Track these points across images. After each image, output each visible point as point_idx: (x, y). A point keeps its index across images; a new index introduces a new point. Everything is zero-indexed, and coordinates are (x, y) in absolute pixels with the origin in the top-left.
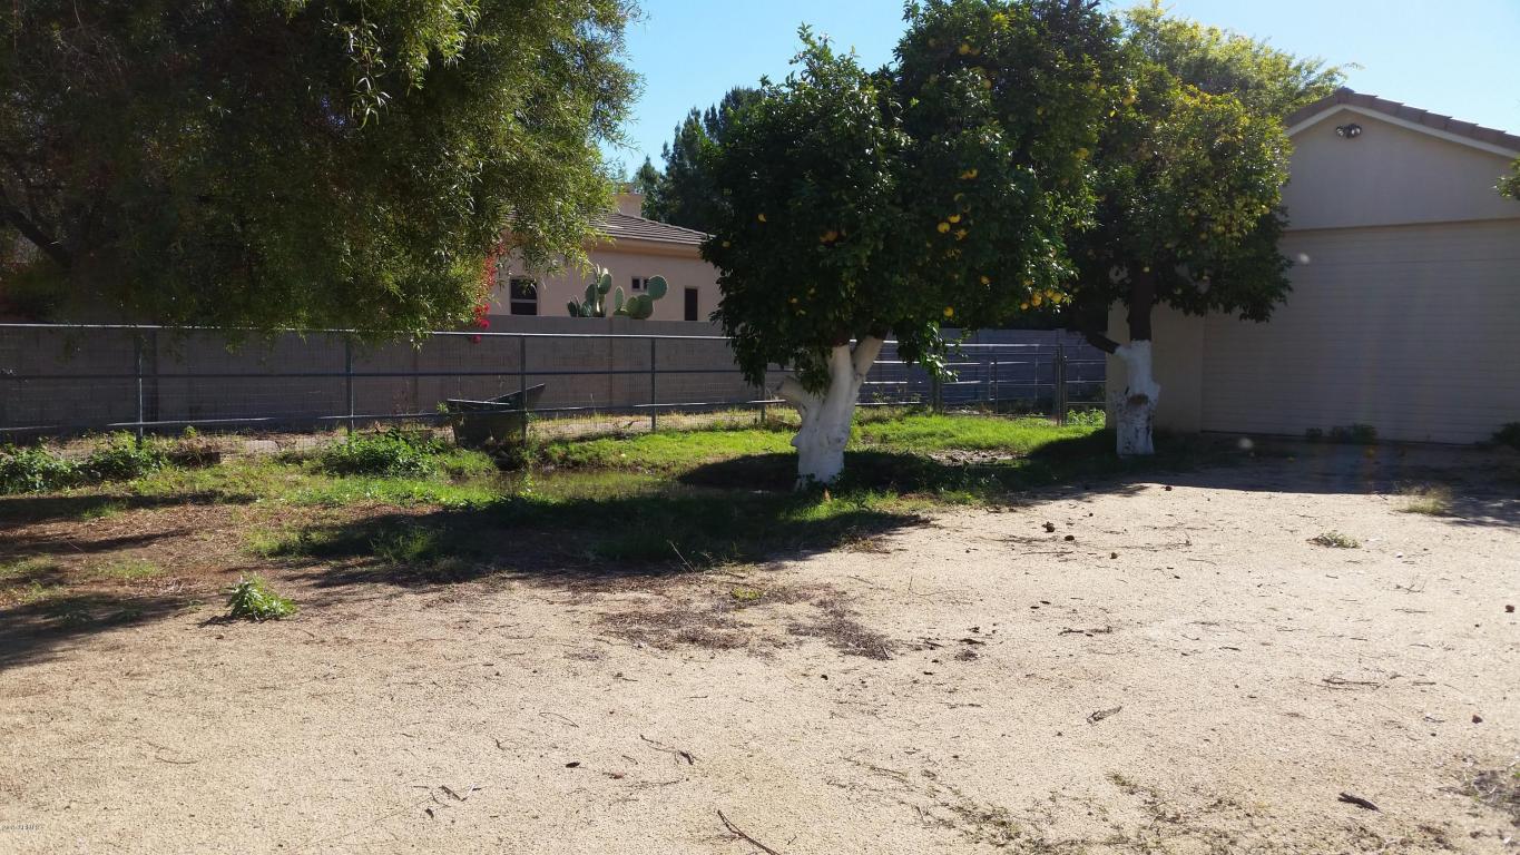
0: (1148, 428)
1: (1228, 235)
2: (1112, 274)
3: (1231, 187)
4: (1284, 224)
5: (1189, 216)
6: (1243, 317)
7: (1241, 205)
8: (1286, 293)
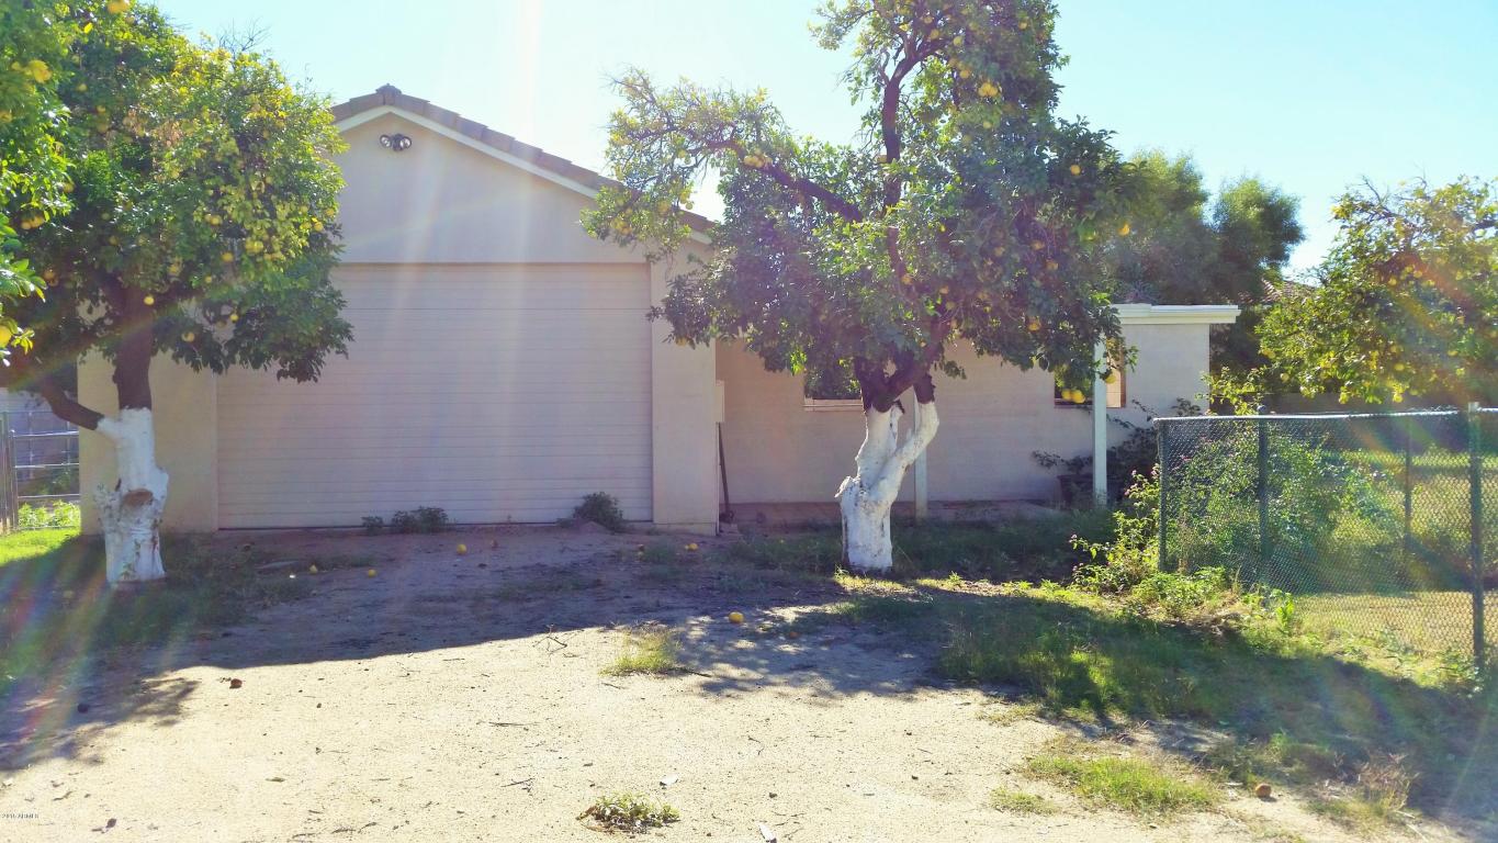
0: (153, 540)
1: (268, 257)
2: (82, 309)
3: (269, 187)
4: (337, 249)
5: (208, 224)
6: (280, 374)
7: (285, 213)
8: (345, 341)
